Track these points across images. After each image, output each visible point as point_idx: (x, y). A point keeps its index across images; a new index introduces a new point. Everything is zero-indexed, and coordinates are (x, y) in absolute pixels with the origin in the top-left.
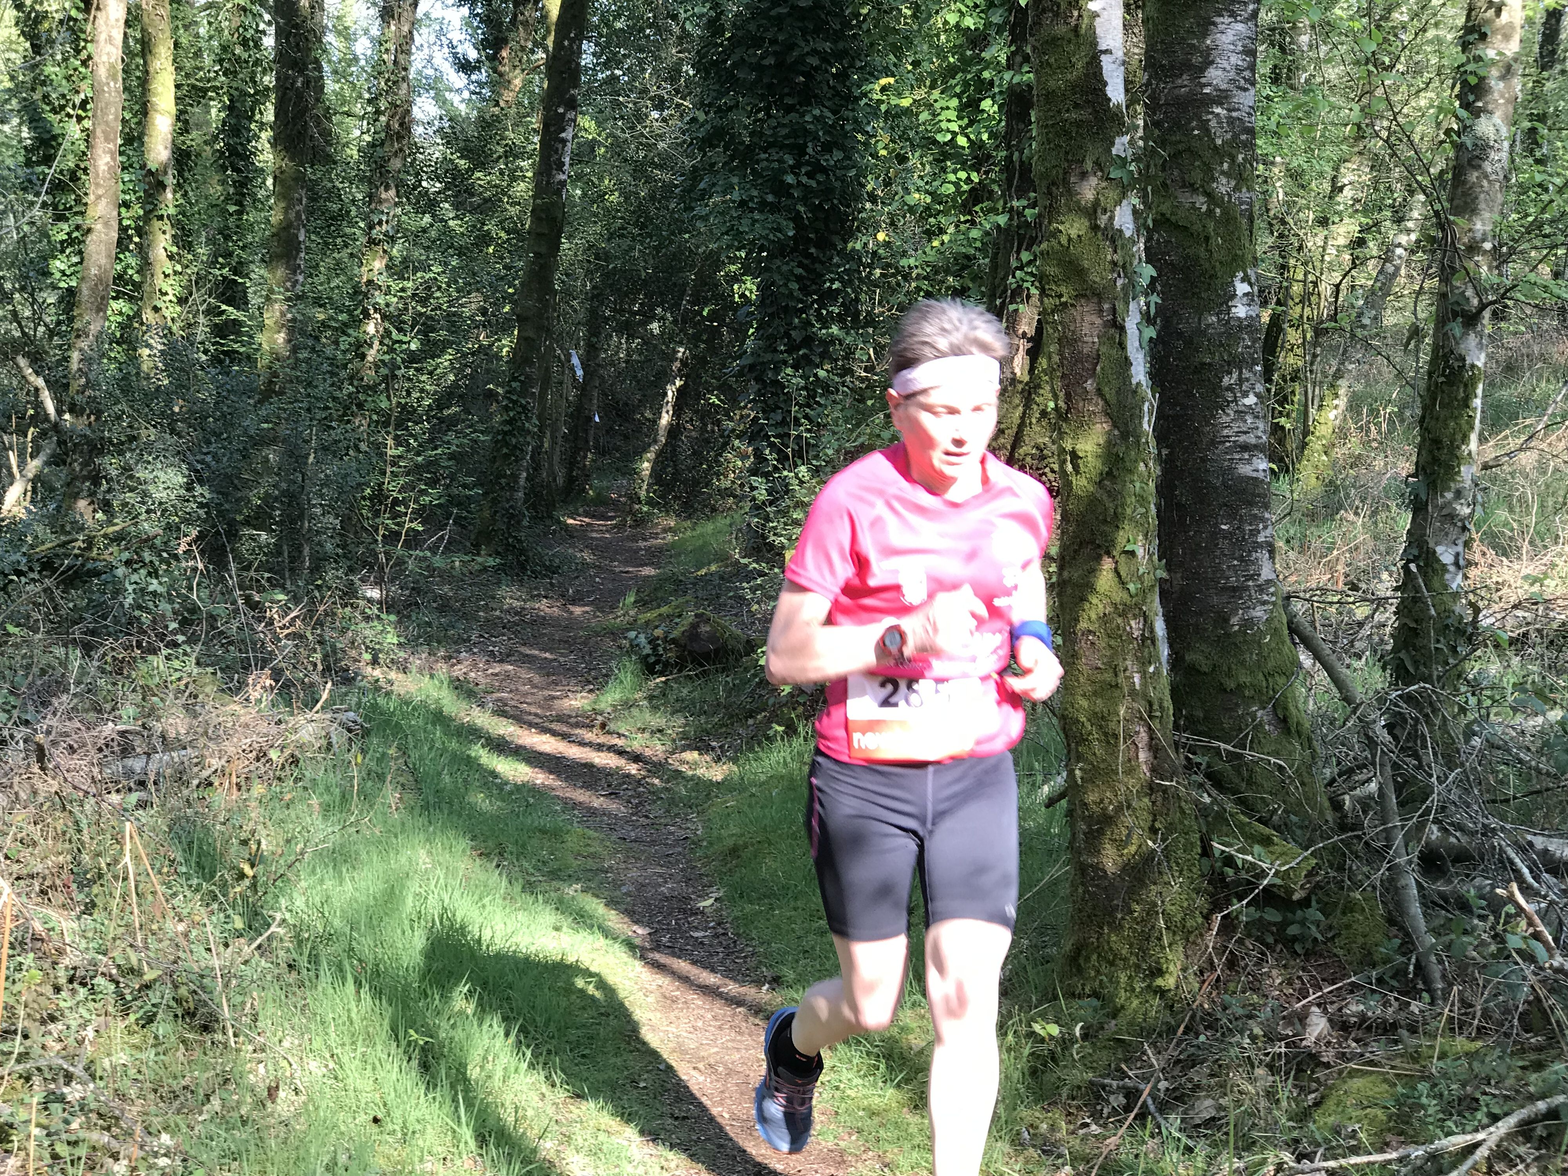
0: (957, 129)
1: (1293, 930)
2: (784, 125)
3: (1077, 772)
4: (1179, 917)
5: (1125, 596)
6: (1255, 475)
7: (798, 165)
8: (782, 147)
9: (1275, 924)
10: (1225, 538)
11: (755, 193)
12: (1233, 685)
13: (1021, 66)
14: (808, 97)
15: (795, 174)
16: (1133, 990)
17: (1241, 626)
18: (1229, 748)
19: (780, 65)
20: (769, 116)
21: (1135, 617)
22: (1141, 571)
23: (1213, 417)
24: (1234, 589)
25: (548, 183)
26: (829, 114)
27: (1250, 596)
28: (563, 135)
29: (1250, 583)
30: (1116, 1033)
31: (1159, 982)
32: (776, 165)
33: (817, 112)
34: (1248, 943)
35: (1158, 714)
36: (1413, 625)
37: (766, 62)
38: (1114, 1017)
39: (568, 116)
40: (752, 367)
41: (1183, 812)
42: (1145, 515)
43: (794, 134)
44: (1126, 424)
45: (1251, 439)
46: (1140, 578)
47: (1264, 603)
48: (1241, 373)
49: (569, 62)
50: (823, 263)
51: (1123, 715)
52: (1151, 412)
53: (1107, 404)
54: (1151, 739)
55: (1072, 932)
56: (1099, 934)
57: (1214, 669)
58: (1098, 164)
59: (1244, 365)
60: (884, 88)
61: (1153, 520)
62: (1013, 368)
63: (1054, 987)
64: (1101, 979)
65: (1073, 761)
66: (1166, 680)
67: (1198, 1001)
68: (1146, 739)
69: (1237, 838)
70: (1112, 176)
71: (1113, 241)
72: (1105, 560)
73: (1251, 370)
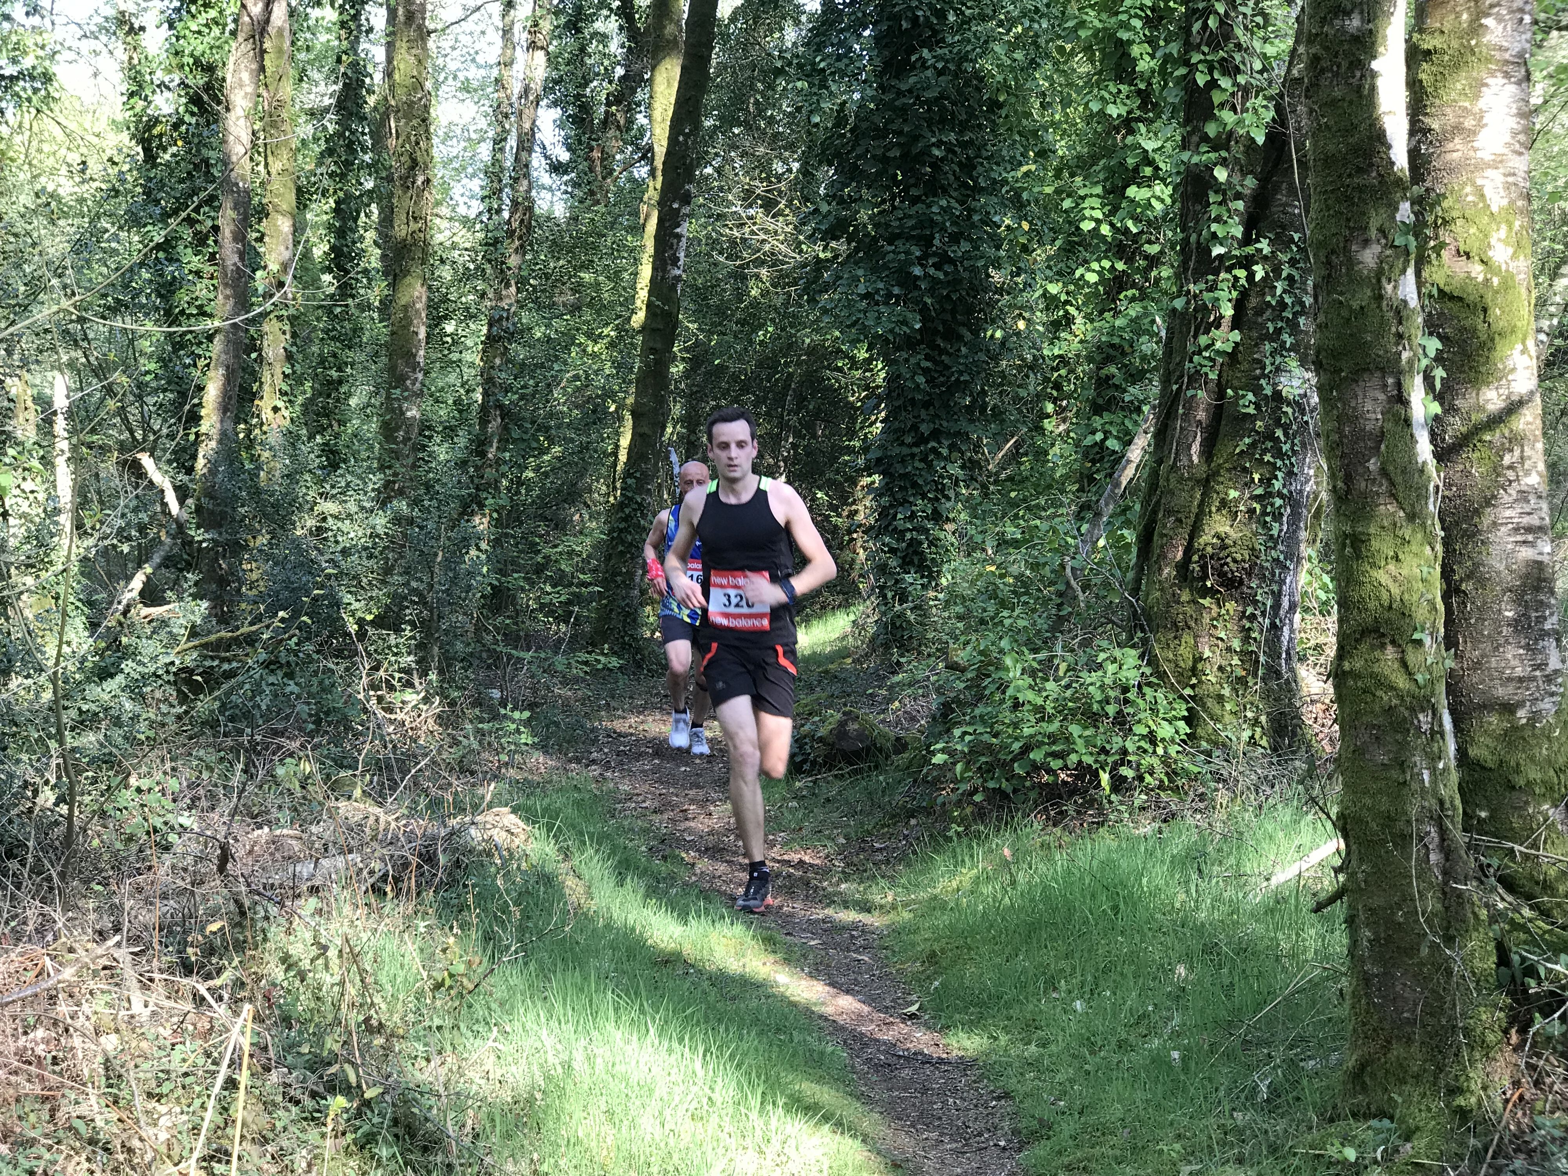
0: (1101, 216)
2: (910, 216)
3: (1360, 875)
4: (1478, 1030)
5: (1413, 687)
6: (1539, 558)
7: (925, 256)
10: (1509, 625)
11: (881, 285)
12: (1522, 783)
13: (1198, 146)
14: (934, 188)
15: (922, 265)
16: (1429, 1110)
17: (1529, 719)
18: (1522, 849)
19: (904, 156)
20: (894, 208)
21: (1423, 710)
22: (1429, 662)
23: (1494, 497)
24: (1521, 680)
25: (663, 278)
26: (957, 205)
27: (1538, 687)
28: (678, 230)
29: (1538, 673)
30: (1414, 1157)
31: (1460, 1101)
32: (902, 257)
33: (943, 203)
34: (1552, 1058)
35: (1450, 813)
37: (891, 154)
38: (1408, 1139)
39: (683, 211)
40: (879, 460)
41: (1476, 916)
42: (1432, 602)
43: (920, 225)
44: (1413, 506)
45: (1534, 521)
47: (1552, 694)
48: (1522, 451)
49: (684, 157)
50: (950, 355)
51: (1414, 812)
52: (1437, 493)
53: (1392, 483)
54: (1443, 840)
55: (1354, 1046)
56: (1386, 1048)
57: (1501, 765)
58: (1382, 231)
59: (1526, 442)
60: (1027, 174)
61: (1441, 607)
62: (1190, 456)
63: (1334, 1107)
64: (1391, 1098)
65: (1354, 863)
66: (1454, 777)
67: (1503, 1123)
68: (1437, 840)
69: (1539, 947)
70: (1396, 243)
71: (1398, 312)
72: (1390, 649)
73: (1533, 448)
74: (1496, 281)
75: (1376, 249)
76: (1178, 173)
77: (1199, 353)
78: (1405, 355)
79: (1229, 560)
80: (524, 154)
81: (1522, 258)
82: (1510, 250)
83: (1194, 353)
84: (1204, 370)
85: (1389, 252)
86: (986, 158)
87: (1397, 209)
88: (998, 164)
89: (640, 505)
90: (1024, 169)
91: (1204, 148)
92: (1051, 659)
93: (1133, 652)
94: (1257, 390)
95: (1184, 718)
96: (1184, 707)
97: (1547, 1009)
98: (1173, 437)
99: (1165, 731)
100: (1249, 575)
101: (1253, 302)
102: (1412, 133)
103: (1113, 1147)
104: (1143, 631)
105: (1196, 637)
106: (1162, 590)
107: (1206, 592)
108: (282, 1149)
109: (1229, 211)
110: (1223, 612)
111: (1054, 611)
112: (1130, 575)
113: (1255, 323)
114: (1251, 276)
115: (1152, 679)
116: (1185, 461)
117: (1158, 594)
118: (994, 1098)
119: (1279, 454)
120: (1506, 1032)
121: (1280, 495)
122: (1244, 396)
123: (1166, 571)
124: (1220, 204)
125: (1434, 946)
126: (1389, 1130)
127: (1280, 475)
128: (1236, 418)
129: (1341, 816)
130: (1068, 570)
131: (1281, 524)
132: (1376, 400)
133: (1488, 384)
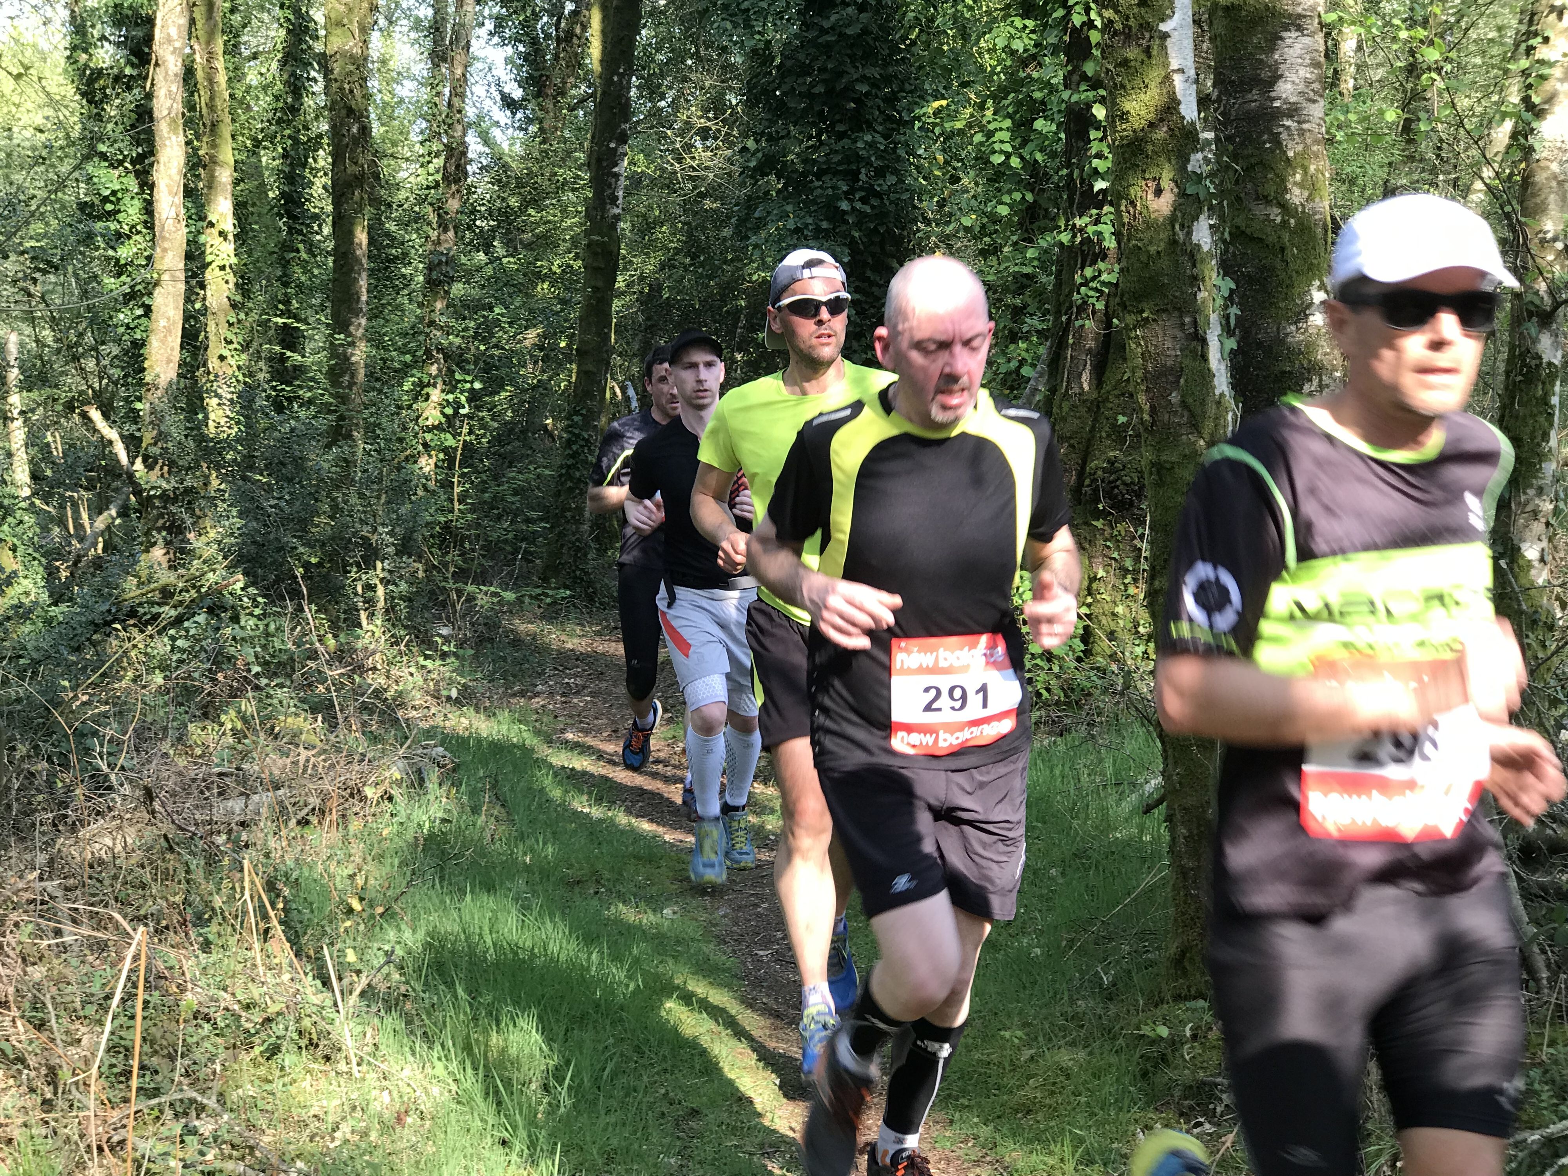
0: (1010, 150)
2: (837, 152)
7: (852, 191)
8: (836, 173)
11: (810, 220)
13: (1078, 84)
14: (859, 123)
15: (849, 200)
19: (830, 92)
25: (602, 217)
26: (881, 140)
28: (616, 169)
32: (830, 192)
33: (868, 138)
37: (816, 90)
39: (620, 150)
43: (847, 160)
49: (620, 96)
53: (1192, 415)
55: (1175, 935)
60: (937, 111)
62: (1081, 384)
63: (1160, 990)
65: (1170, 767)
70: (1188, 192)
71: (1192, 256)
74: (1292, 221)
76: (1059, 111)
77: (1087, 284)
78: (1200, 296)
79: (1119, 483)
80: (457, 100)
81: (1317, 200)
82: (1306, 194)
84: (1091, 301)
85: (1181, 200)
86: (911, 92)
87: (1188, 161)
90: (936, 104)
91: (1083, 87)
98: (1064, 366)
100: (1139, 497)
105: (1090, 557)
107: (1098, 515)
110: (1115, 532)
116: (1076, 389)
124: (1101, 140)
126: (1202, 1009)
132: (1174, 337)
133: (1288, 319)
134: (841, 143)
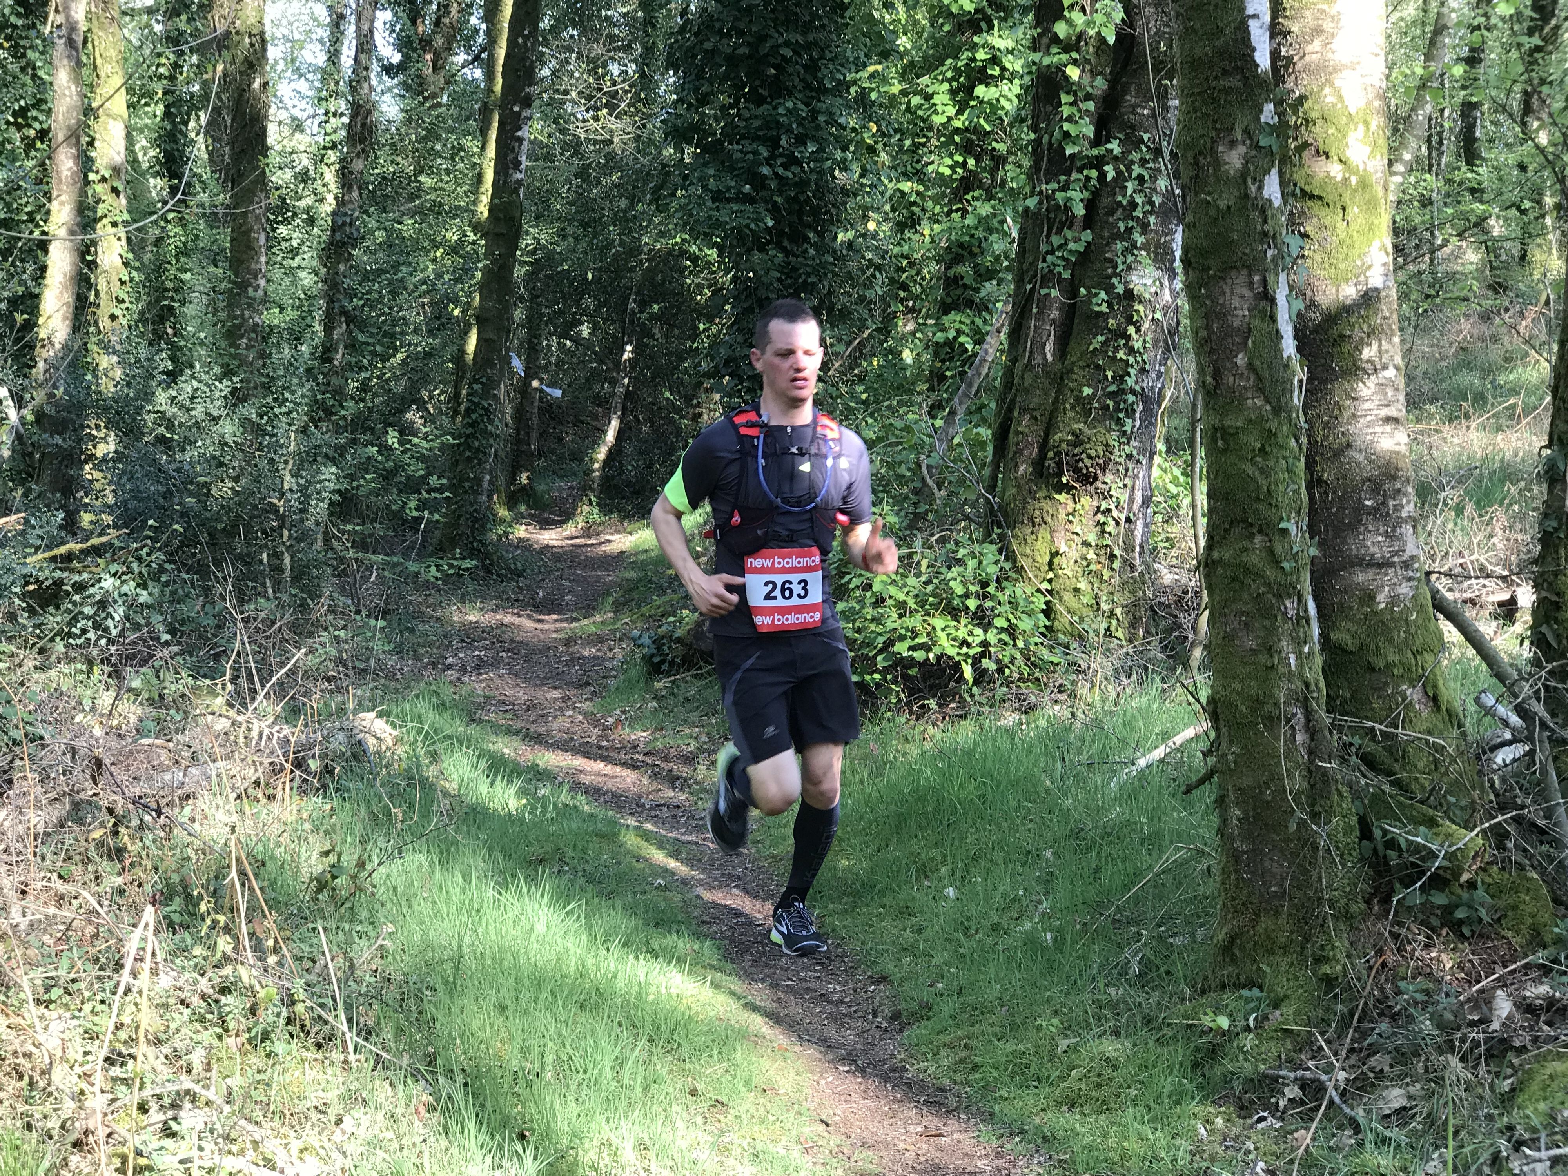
1: (1460, 914)
2: (756, 117)
3: (1230, 757)
4: (1343, 901)
5: (1280, 575)
6: (1397, 448)
7: (773, 157)
8: (756, 138)
9: (1439, 907)
10: (1369, 514)
11: (732, 184)
12: (1382, 665)
13: (1048, 48)
14: (779, 90)
15: (770, 165)
16: (1296, 978)
17: (1387, 603)
18: (1382, 728)
19: (750, 57)
21: (1289, 596)
22: (1295, 550)
23: (1353, 389)
24: (1380, 566)
25: (505, 182)
26: (803, 107)
27: (1395, 572)
28: (519, 133)
29: (1396, 559)
30: (1283, 1023)
31: (1327, 969)
32: (750, 157)
33: (790, 104)
34: (1412, 926)
35: (1315, 694)
36: (1554, 598)
37: (739, 54)
38: (1276, 1007)
39: (524, 114)
41: (1340, 794)
42: (1297, 492)
43: (767, 126)
44: (1279, 399)
45: (1392, 412)
46: (1295, 556)
47: (1410, 579)
48: (1380, 345)
49: (524, 59)
51: (1282, 697)
52: (1301, 387)
53: (1259, 378)
54: (1308, 721)
55: (1224, 921)
56: (1255, 922)
57: (1361, 648)
58: (1246, 132)
59: (1383, 337)
60: (872, 76)
61: (1305, 497)
62: (1045, 354)
63: (1206, 978)
64: (1259, 968)
65: (1224, 746)
66: (1319, 660)
67: (1368, 988)
68: (1303, 720)
69: (1400, 820)
70: (1261, 144)
71: (1263, 211)
72: (1258, 540)
73: (1390, 341)
74: (1354, 180)
75: (1242, 149)
76: (1030, 73)
77: (1052, 252)
78: (1270, 253)
79: (1084, 456)
80: (363, 57)
81: (1378, 157)
82: (1369, 149)
83: (1047, 253)
84: (1057, 269)
85: (1253, 153)
86: (831, 59)
87: (1261, 111)
88: (842, 65)
89: (486, 410)
90: (871, 69)
91: (1056, 50)
92: (910, 556)
93: (994, 548)
94: (1109, 289)
95: (1043, 611)
96: (1043, 600)
97: (1407, 880)
98: (1027, 335)
99: (1025, 624)
100: (1104, 470)
101: (1106, 201)
102: (1272, 36)
103: (992, 1025)
104: (1000, 526)
105: (1052, 532)
106: (1018, 486)
107: (1061, 488)
108: (175, 1050)
109: (1080, 111)
110: (1078, 507)
111: (911, 509)
112: (987, 472)
113: (1107, 222)
114: (1102, 175)
115: (1010, 574)
116: (1039, 359)
117: (1014, 490)
118: (873, 983)
119: (1131, 351)
120: (1368, 902)
121: (1133, 392)
122: (1096, 295)
123: (1022, 468)
124: (1071, 104)
125: (1302, 823)
126: (1259, 999)
127: (1132, 372)
128: (1089, 317)
129: (1211, 700)
130: (924, 469)
131: (1134, 420)
132: (1242, 297)
133: (1347, 281)
134: (761, 109)
